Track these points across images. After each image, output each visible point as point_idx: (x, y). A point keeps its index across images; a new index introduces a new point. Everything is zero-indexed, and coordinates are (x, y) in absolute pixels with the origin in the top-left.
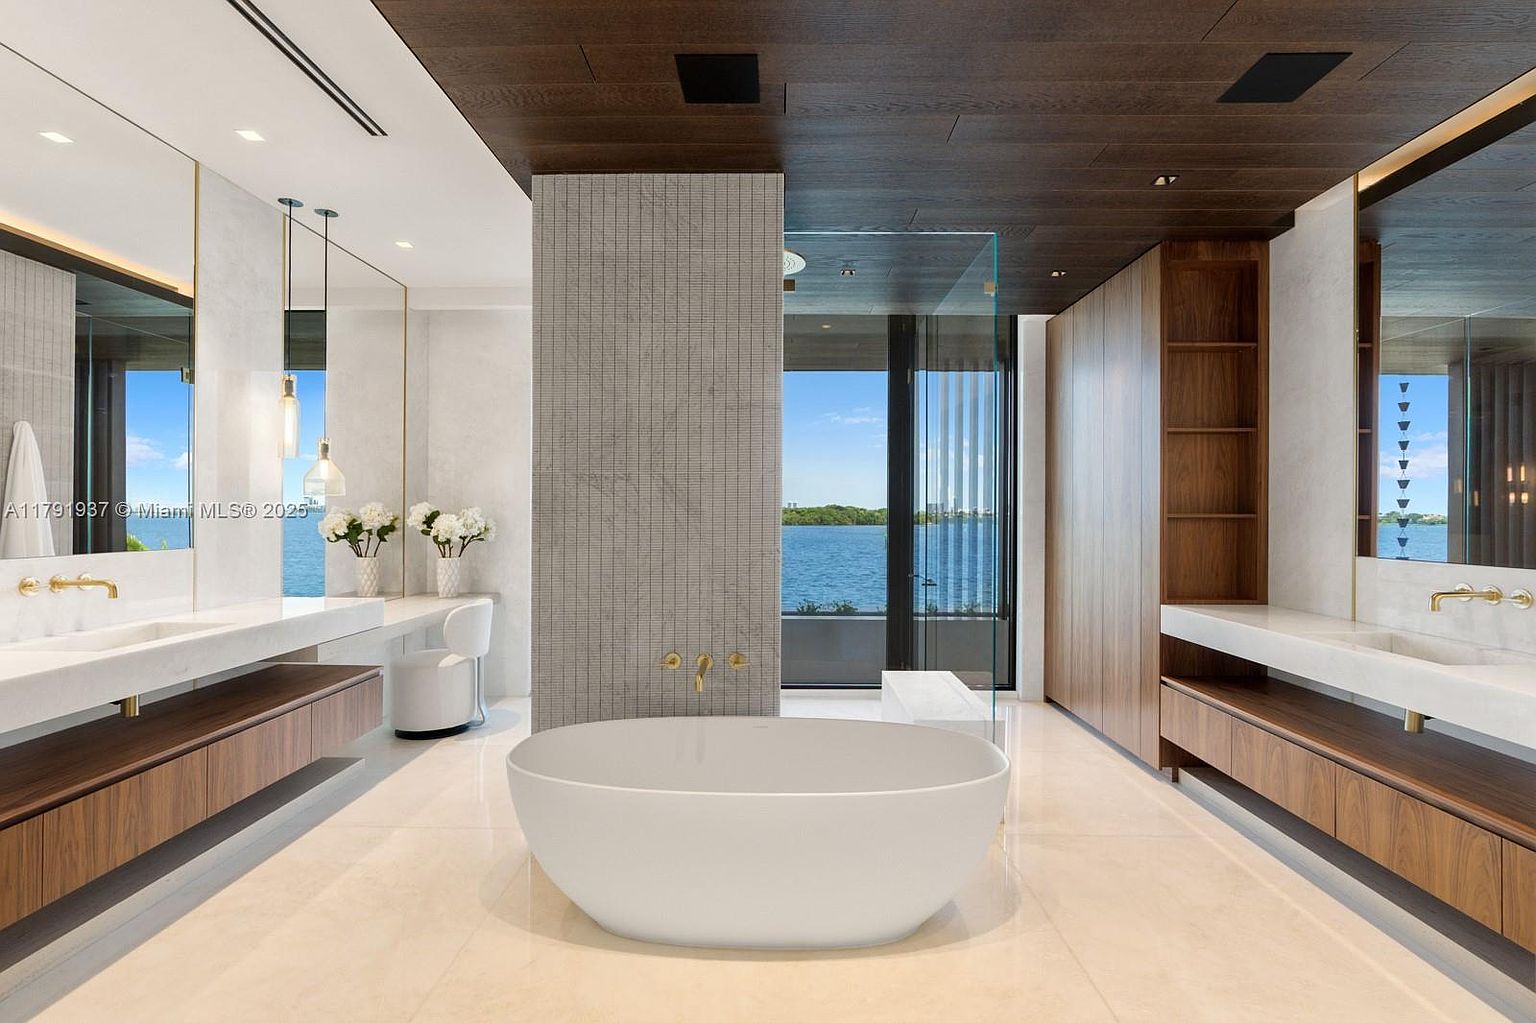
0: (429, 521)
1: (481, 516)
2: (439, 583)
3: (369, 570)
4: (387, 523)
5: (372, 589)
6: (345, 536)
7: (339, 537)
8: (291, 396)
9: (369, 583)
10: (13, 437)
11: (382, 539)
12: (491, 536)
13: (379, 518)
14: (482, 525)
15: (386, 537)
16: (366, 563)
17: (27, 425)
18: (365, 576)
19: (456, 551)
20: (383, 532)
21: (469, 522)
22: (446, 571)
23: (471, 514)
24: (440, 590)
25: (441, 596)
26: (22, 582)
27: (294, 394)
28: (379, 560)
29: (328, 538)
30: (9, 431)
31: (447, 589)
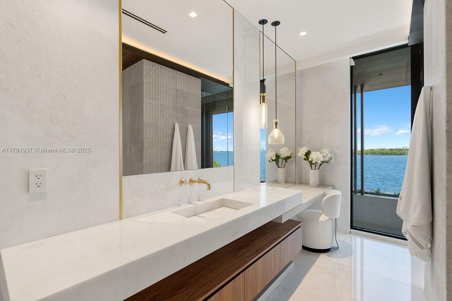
0: (307, 154)
1: (329, 153)
2: (310, 180)
3: (282, 173)
4: (289, 155)
5: (283, 180)
6: (274, 160)
7: (272, 160)
8: (265, 103)
9: (282, 178)
10: (188, 129)
11: (286, 161)
12: (333, 161)
13: (287, 153)
14: (330, 156)
15: (287, 160)
16: (281, 170)
17: (191, 125)
18: (281, 175)
19: (317, 167)
20: (287, 159)
21: (325, 155)
22: (313, 175)
23: (325, 151)
24: (311, 183)
25: (311, 186)
26: (181, 181)
27: (265, 101)
28: (285, 169)
29: (269, 161)
30: (187, 127)
31: (314, 183)
